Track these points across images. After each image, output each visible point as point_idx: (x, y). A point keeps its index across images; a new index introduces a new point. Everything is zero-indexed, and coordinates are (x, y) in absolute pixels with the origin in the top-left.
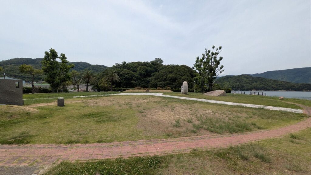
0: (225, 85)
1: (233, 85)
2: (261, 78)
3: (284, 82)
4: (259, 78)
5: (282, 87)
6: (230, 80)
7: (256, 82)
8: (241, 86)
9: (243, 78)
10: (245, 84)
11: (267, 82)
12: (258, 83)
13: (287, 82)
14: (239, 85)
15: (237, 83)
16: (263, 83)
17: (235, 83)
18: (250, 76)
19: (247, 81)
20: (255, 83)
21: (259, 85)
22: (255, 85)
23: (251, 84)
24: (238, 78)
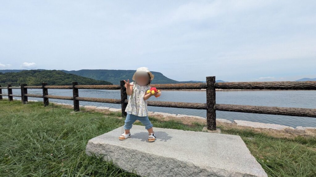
0: (29, 81)
1: (42, 80)
2: (73, 74)
3: (90, 79)
4: (71, 74)
5: (89, 83)
6: (37, 75)
7: (68, 78)
8: (52, 82)
9: (54, 74)
10: (57, 80)
11: (77, 79)
12: (70, 80)
13: (92, 79)
14: (49, 81)
15: (47, 79)
16: (74, 80)
17: (44, 79)
18: (63, 72)
19: (59, 77)
20: (67, 80)
21: (71, 81)
22: (67, 82)
23: (63, 80)
24: (49, 74)
